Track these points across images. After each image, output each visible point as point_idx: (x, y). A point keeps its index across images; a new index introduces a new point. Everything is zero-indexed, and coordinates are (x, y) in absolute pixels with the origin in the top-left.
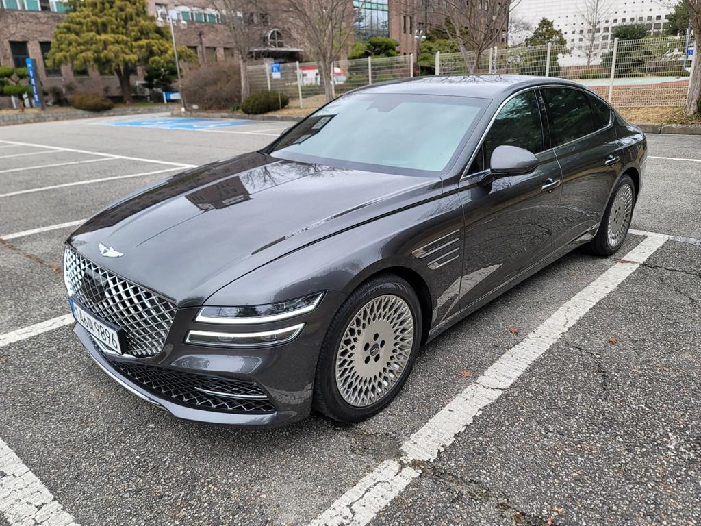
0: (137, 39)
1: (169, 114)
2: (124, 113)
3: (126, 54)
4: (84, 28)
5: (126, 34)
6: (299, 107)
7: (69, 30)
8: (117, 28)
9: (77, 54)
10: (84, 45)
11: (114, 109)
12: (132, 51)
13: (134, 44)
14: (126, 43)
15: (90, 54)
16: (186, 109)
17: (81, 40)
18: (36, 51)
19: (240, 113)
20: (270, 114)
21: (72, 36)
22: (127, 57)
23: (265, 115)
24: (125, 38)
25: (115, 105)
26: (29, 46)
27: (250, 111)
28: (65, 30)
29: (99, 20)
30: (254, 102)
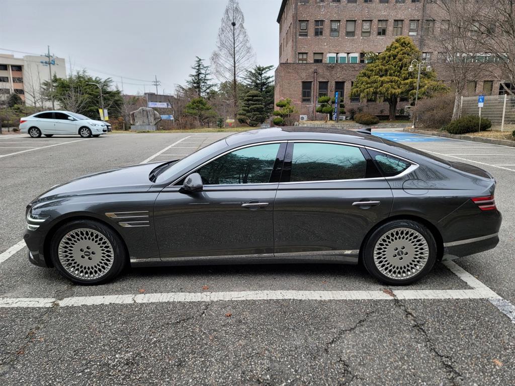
0: (406, 79)
1: (402, 129)
2: (384, 126)
3: (395, 89)
4: (374, 73)
5: (398, 76)
6: (500, 131)
7: (365, 75)
8: (394, 73)
9: (364, 89)
10: (370, 84)
11: (379, 124)
12: (399, 87)
13: (402, 82)
14: (396, 82)
15: (371, 89)
16: (415, 127)
17: (369, 81)
18: (348, 87)
19: (444, 133)
20: (467, 135)
21: (365, 79)
22: (394, 91)
23: (463, 135)
24: (397, 78)
25: (381, 121)
26: (345, 84)
27: (451, 131)
28: (362, 75)
29: (384, 68)
30: (457, 125)
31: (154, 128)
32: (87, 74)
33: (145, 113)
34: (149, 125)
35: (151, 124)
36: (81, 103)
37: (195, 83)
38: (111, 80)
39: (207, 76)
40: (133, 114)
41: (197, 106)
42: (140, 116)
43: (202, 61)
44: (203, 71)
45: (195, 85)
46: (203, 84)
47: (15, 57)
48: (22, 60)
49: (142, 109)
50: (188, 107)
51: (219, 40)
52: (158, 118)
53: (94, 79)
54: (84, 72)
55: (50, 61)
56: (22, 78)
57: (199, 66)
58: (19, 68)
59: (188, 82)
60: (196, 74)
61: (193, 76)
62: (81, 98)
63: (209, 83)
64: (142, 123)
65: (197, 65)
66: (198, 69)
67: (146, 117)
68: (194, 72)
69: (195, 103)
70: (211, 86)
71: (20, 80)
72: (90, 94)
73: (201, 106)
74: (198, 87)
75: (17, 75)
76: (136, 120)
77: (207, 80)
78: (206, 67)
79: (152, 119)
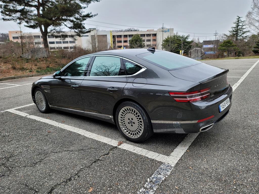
31: (200, 58)
32: (178, 34)
33: (196, 51)
34: (198, 57)
35: (199, 57)
36: (173, 48)
37: (234, 32)
38: (190, 36)
39: (243, 26)
40: (190, 52)
41: (226, 45)
42: (194, 53)
43: (240, 18)
44: (240, 24)
45: (235, 33)
46: (240, 32)
47: (154, 30)
48: (157, 31)
49: (195, 49)
50: (220, 46)
51: (253, 4)
52: (203, 53)
53: (181, 36)
54: (177, 33)
55: (163, 30)
56: (156, 39)
57: (238, 21)
58: (155, 35)
59: (230, 31)
60: (235, 26)
61: (234, 27)
62: (174, 46)
63: (244, 30)
64: (194, 56)
65: (237, 21)
66: (237, 23)
67: (197, 53)
68: (235, 25)
69: (225, 43)
70: (245, 32)
71: (155, 40)
72: (178, 44)
73: (229, 44)
74: (237, 34)
75: (154, 38)
76: (192, 55)
77: (243, 29)
78: (243, 21)
79: (199, 54)
